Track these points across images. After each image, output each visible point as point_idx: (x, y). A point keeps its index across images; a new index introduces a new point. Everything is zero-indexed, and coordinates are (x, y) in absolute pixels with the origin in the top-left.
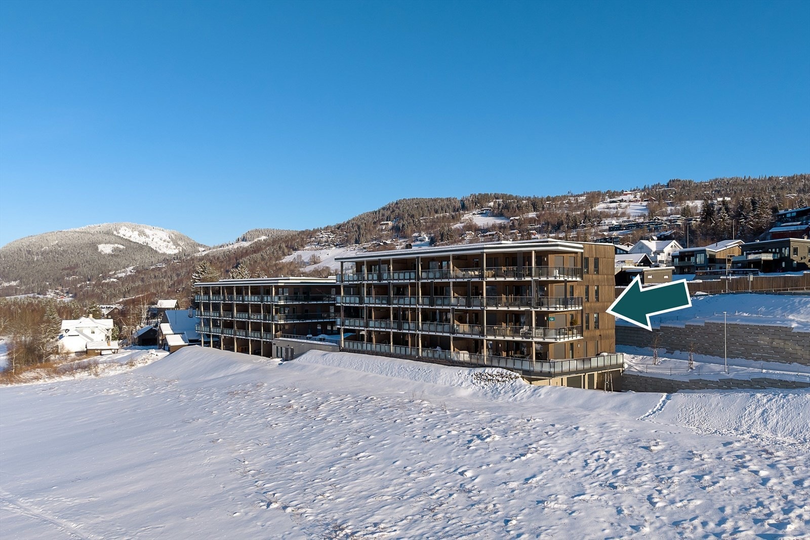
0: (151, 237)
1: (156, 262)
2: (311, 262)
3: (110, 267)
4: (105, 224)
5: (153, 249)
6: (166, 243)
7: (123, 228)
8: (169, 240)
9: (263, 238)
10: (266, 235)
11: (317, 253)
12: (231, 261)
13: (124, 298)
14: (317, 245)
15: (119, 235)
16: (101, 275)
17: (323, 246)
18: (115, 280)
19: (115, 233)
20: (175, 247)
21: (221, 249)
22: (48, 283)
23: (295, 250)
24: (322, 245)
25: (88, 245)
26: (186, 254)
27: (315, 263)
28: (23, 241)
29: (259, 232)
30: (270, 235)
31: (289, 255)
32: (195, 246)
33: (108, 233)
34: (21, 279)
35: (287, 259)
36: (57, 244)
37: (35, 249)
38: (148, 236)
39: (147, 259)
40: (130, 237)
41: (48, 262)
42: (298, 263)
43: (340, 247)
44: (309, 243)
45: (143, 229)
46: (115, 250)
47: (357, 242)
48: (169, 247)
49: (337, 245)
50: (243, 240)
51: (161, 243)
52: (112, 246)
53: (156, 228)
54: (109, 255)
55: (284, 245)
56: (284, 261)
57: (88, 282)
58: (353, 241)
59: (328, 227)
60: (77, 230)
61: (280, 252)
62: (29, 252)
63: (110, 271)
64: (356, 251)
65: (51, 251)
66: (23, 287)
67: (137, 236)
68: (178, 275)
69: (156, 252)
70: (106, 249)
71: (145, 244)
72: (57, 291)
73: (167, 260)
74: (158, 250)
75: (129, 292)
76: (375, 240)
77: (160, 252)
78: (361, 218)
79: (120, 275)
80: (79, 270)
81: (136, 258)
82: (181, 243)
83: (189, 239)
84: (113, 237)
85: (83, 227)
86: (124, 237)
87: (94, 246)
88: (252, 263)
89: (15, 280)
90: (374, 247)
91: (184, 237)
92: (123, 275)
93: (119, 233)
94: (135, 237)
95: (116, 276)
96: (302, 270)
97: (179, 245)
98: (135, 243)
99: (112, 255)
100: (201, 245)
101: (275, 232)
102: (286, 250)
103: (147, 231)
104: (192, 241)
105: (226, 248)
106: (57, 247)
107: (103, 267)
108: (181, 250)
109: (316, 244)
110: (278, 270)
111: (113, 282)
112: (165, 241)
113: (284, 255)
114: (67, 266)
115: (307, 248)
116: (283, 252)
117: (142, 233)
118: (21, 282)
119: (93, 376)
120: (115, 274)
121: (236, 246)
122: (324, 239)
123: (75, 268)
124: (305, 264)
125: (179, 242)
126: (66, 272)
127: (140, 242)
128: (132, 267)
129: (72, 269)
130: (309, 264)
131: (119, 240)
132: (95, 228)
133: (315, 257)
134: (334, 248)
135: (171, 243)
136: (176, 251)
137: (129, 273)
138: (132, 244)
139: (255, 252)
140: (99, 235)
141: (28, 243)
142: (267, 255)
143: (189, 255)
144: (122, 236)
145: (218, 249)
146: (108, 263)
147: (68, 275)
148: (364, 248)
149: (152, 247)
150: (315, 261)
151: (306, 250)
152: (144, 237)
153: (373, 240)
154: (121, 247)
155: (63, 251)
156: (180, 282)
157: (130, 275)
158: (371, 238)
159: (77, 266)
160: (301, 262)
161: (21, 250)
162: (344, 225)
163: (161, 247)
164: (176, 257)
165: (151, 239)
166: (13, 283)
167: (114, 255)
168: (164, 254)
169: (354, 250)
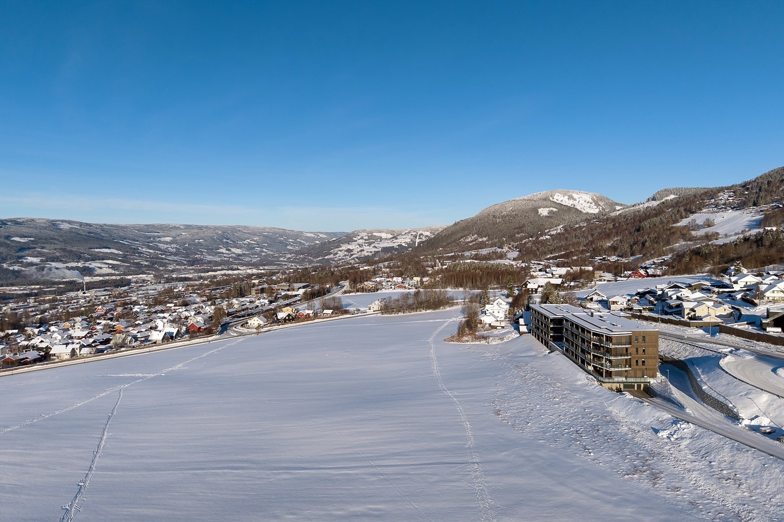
0: (578, 200)
1: (580, 221)
2: (705, 225)
3: (546, 226)
4: (544, 192)
5: (579, 210)
6: (589, 204)
7: (556, 195)
8: (592, 201)
9: (672, 197)
10: (674, 194)
11: (711, 217)
12: (635, 224)
13: (551, 254)
14: (714, 208)
15: (554, 200)
16: (539, 233)
17: (720, 209)
18: (548, 237)
19: (551, 198)
20: (596, 207)
21: (633, 208)
22: (505, 239)
23: (693, 213)
24: (720, 207)
25: (532, 210)
26: (603, 214)
27: (709, 226)
28: (490, 208)
29: (668, 192)
30: (679, 194)
31: (686, 218)
32: (612, 205)
33: (546, 199)
34: (489, 236)
35: (684, 222)
36: (512, 210)
37: (497, 214)
38: (575, 200)
39: (574, 217)
40: (562, 201)
41: (506, 223)
42: (692, 226)
43: (737, 210)
44: (707, 205)
45: (571, 193)
46: (550, 212)
47: (755, 204)
48: (591, 207)
49: (734, 208)
50: (653, 200)
51: (585, 204)
52: (548, 209)
53: (582, 192)
54: (546, 217)
55: (682, 209)
56: (679, 224)
57: (530, 239)
58: (751, 204)
59: (732, 186)
60: (525, 198)
61: (678, 216)
62: (494, 216)
63: (546, 229)
64: (752, 214)
65: (508, 215)
66: (490, 242)
67: (567, 200)
68: (592, 235)
69: (581, 212)
70: (544, 212)
71: (573, 206)
72: (510, 246)
73: (589, 218)
74: (582, 210)
75: (555, 250)
76: (776, 202)
77: (584, 212)
78: (769, 175)
79: (552, 233)
80: (525, 229)
81: (565, 218)
82: (601, 203)
83: (608, 199)
84: (549, 203)
85: (529, 196)
86: (557, 202)
87: (535, 210)
88: (652, 226)
89: (485, 237)
90: (772, 209)
91: (604, 198)
92: (554, 232)
93: (554, 198)
94: (566, 201)
95: (549, 233)
96: (693, 233)
97: (599, 205)
98: (565, 206)
99: (548, 217)
100: (618, 204)
101: (683, 191)
102: (684, 214)
103: (575, 196)
104: (610, 201)
105: (637, 207)
106: (511, 212)
107: (541, 226)
108: (601, 209)
109: (713, 206)
110: (671, 234)
111: (547, 239)
112: (588, 202)
113: (682, 218)
114: (517, 226)
115: (704, 210)
116: (681, 215)
117: (571, 197)
118: (489, 238)
119: (487, 343)
120: (549, 232)
121: (646, 206)
122: (723, 202)
123: (522, 227)
124: (698, 227)
125: (600, 203)
126: (516, 230)
127: (568, 205)
128: (562, 226)
129: (520, 228)
130: (703, 227)
131: (553, 204)
132: (537, 195)
133: (709, 220)
134: (730, 211)
135: (594, 204)
136: (596, 211)
137: (559, 231)
138: (563, 207)
139: (656, 215)
140: (540, 201)
141: (494, 210)
142: (666, 219)
143: (605, 215)
144: (556, 201)
145: (631, 209)
146: (544, 223)
147: (518, 233)
148: (762, 211)
149: (578, 208)
150: (709, 224)
151: (703, 212)
152: (572, 200)
153: (773, 202)
154: (555, 210)
155: (515, 215)
156: (592, 242)
157: (559, 233)
158: (772, 200)
159: (524, 225)
160: (696, 225)
161: (489, 215)
162: (750, 183)
163: (585, 208)
164: (596, 216)
165: (577, 202)
166: (485, 239)
167: (549, 216)
168: (587, 213)
169: (751, 213)
